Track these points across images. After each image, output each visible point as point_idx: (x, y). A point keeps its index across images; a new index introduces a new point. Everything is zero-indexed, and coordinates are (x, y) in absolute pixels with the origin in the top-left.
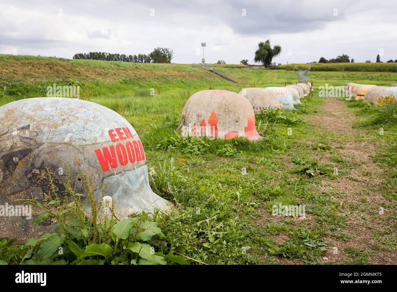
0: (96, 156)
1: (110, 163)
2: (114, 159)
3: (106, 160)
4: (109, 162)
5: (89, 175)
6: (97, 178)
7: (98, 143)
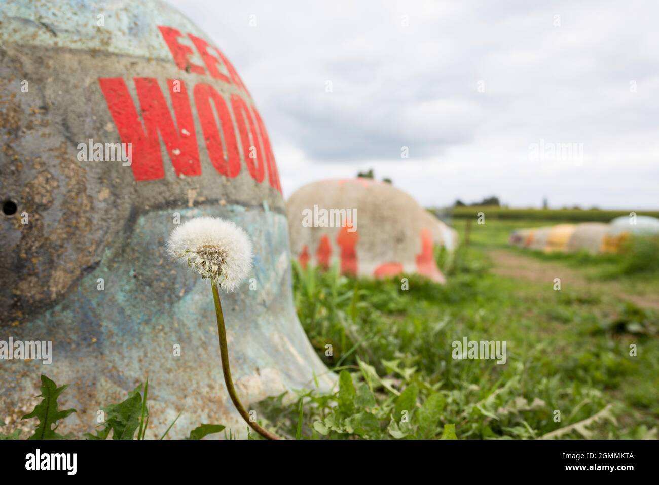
0: (104, 105)
1: (170, 149)
2: (184, 136)
3: (151, 132)
4: (166, 143)
5: (63, 190)
6: (103, 205)
7: (117, 55)
